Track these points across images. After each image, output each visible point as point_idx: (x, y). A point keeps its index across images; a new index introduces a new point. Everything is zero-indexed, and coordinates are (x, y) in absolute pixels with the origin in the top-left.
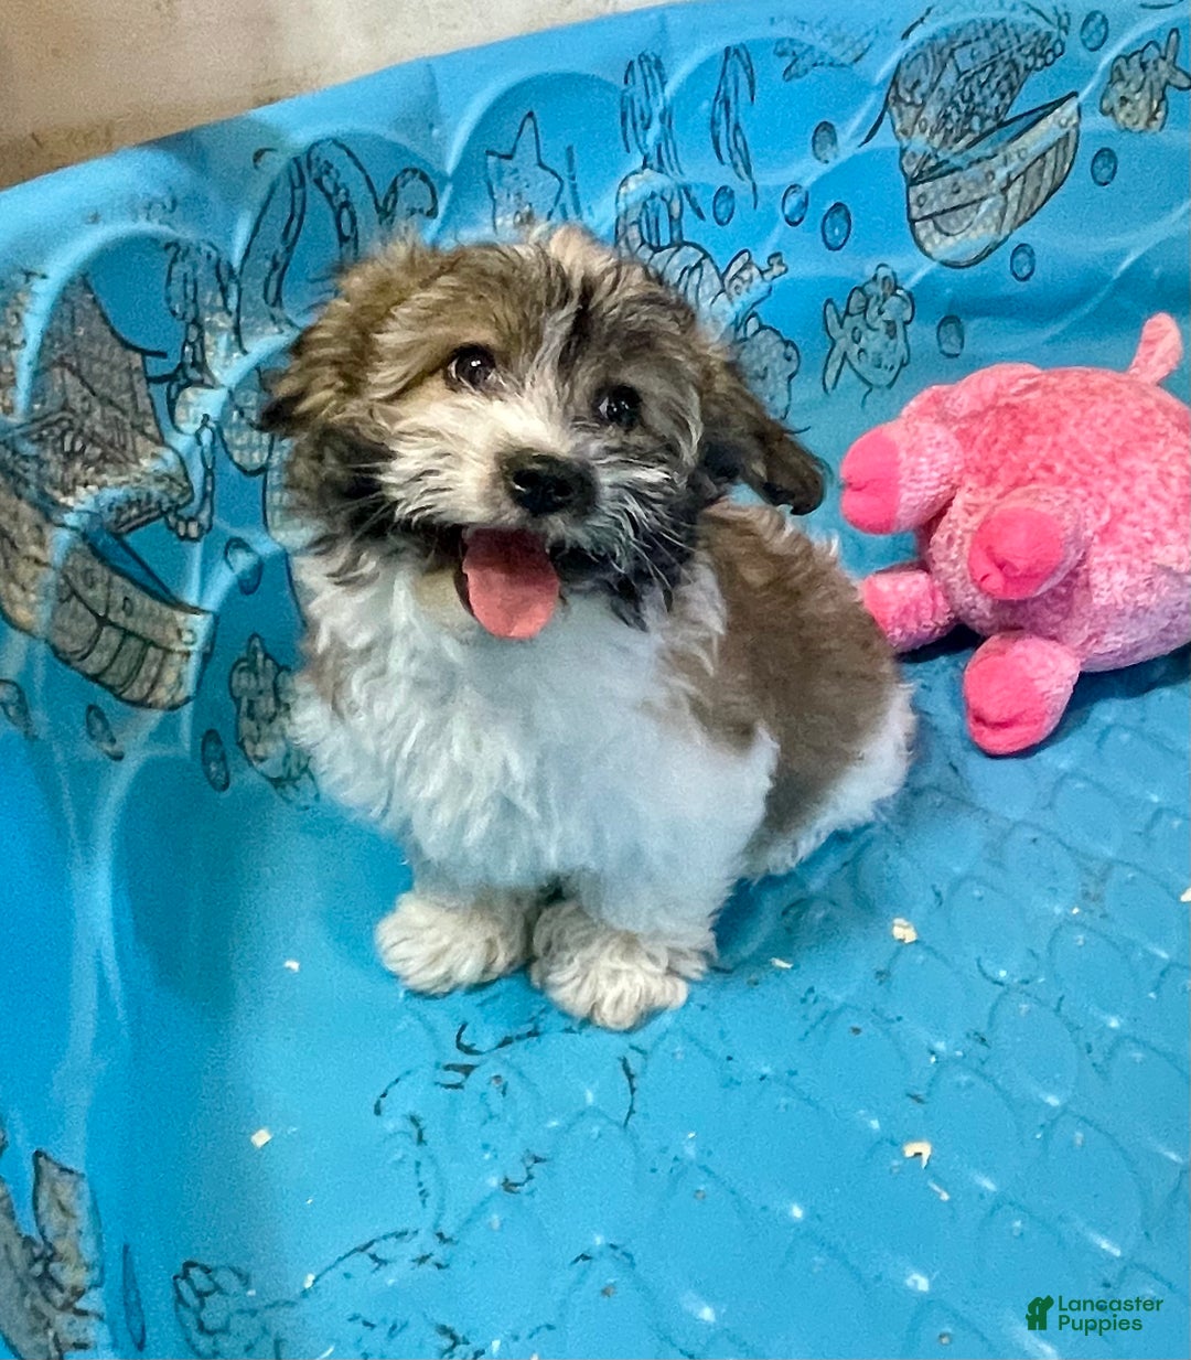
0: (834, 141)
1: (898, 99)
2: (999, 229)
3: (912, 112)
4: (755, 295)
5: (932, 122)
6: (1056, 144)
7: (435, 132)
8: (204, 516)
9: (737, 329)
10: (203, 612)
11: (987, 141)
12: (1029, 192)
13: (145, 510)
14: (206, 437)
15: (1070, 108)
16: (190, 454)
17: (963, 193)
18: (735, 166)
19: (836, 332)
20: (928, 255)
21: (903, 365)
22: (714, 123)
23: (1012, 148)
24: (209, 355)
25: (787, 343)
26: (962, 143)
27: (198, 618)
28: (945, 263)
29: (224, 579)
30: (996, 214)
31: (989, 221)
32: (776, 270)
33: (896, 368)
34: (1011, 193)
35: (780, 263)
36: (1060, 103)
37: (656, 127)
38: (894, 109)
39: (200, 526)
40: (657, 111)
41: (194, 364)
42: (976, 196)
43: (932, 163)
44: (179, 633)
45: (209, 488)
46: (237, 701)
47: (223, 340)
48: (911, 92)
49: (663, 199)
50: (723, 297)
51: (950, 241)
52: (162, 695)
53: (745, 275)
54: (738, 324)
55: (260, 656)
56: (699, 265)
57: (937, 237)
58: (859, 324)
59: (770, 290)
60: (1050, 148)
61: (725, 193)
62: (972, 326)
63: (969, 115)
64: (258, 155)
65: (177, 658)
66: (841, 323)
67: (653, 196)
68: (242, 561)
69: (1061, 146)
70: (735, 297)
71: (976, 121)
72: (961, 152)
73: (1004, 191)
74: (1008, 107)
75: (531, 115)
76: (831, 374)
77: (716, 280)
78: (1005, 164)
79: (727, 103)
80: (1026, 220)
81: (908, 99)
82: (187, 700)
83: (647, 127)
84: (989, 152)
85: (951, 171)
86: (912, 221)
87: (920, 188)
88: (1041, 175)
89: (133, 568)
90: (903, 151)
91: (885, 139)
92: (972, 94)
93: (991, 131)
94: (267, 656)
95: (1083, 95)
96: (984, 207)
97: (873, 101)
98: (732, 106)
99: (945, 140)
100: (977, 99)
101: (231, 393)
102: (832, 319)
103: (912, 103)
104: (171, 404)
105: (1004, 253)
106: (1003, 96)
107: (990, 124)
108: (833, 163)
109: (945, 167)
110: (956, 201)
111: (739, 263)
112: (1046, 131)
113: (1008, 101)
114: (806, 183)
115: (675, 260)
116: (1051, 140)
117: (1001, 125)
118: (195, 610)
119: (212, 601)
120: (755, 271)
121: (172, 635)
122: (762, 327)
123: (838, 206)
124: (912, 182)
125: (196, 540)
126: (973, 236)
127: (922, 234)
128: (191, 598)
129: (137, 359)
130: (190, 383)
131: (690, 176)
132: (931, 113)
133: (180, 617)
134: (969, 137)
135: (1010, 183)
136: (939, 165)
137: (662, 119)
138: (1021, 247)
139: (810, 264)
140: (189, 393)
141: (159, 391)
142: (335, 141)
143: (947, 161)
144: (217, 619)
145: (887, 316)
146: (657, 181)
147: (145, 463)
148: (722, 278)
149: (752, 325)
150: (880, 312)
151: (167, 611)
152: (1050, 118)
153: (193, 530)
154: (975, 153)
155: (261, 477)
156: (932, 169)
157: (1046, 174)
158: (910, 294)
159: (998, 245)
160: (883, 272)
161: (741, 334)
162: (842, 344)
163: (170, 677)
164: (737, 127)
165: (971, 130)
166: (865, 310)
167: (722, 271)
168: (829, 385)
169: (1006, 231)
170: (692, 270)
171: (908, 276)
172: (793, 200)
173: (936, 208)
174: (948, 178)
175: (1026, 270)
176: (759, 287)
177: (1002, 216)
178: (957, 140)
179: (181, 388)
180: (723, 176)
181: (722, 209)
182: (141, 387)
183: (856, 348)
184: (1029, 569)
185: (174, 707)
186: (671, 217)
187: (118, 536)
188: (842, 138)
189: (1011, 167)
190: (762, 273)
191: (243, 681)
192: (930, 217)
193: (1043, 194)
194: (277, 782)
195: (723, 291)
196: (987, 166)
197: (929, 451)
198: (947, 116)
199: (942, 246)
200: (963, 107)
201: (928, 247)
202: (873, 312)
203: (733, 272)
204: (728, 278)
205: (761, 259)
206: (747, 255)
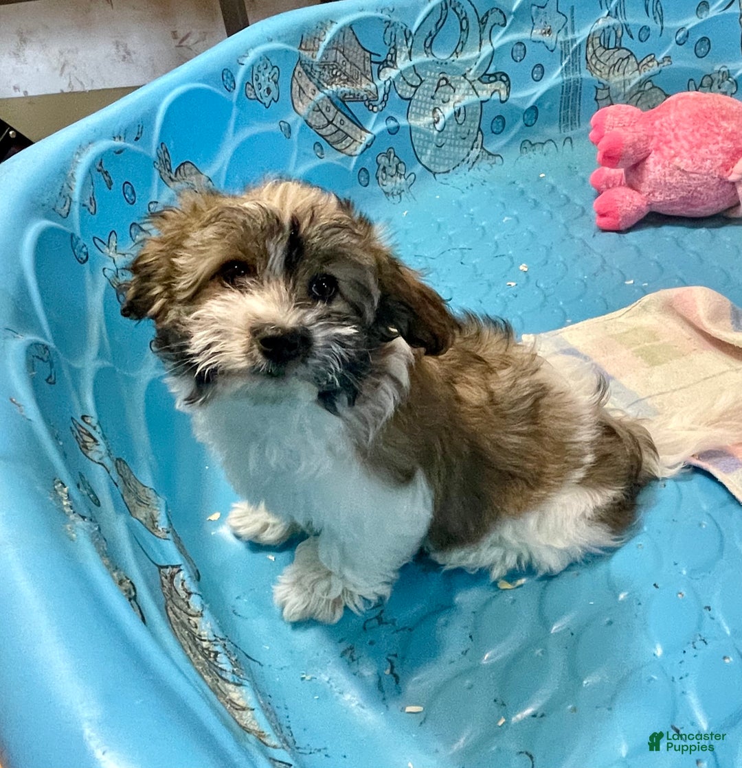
0: (707, 9)
4: (652, 72)
8: (380, 107)
9: (640, 86)
10: (372, 134)
13: (356, 98)
14: (388, 83)
16: (381, 87)
18: (655, 18)
24: (397, 59)
25: (666, 95)
27: (370, 134)
29: (382, 126)
32: (666, 63)
35: (669, 61)
39: (378, 109)
41: (391, 61)
44: (361, 137)
45: (385, 99)
46: (379, 165)
47: (404, 56)
49: (614, 29)
50: (637, 72)
52: (348, 151)
53: (650, 64)
54: (641, 83)
55: (392, 155)
56: (628, 57)
59: (660, 71)
61: (646, 28)
65: (357, 143)
67: (609, 27)
68: (392, 124)
70: (643, 73)
77: (636, 66)
82: (356, 155)
89: (347, 112)
91: (734, 9)
94: (395, 156)
101: (401, 72)
102: (692, 87)
104: (379, 71)
108: (705, 18)
111: (649, 59)
114: (689, 27)
115: (616, 54)
118: (369, 132)
119: (375, 132)
120: (655, 63)
121: (359, 137)
122: (654, 87)
123: (705, 38)
125: (376, 112)
128: (369, 129)
129: (368, 55)
130: (388, 66)
133: (363, 132)
139: (685, 61)
140: (387, 69)
141: (376, 66)
144: (375, 137)
145: (723, 88)
146: (612, 21)
147: (364, 86)
148: (638, 64)
149: (649, 85)
150: (719, 87)
151: (359, 130)
153: (375, 109)
155: (409, 101)
158: (735, 81)
160: (723, 70)
161: (642, 89)
163: (353, 147)
166: (711, 85)
167: (639, 62)
170: (623, 60)
171: (735, 72)
172: (681, 33)
176: (656, 69)
179: (383, 67)
180: (647, 21)
181: (643, 36)
182: (367, 64)
185: (351, 156)
186: (617, 37)
187: (344, 102)
188: (712, 8)
190: (658, 64)
191: (383, 160)
194: (386, 193)
195: (638, 69)
202: (716, 86)
203: (644, 62)
204: (641, 64)
205: (659, 59)
206: (653, 56)
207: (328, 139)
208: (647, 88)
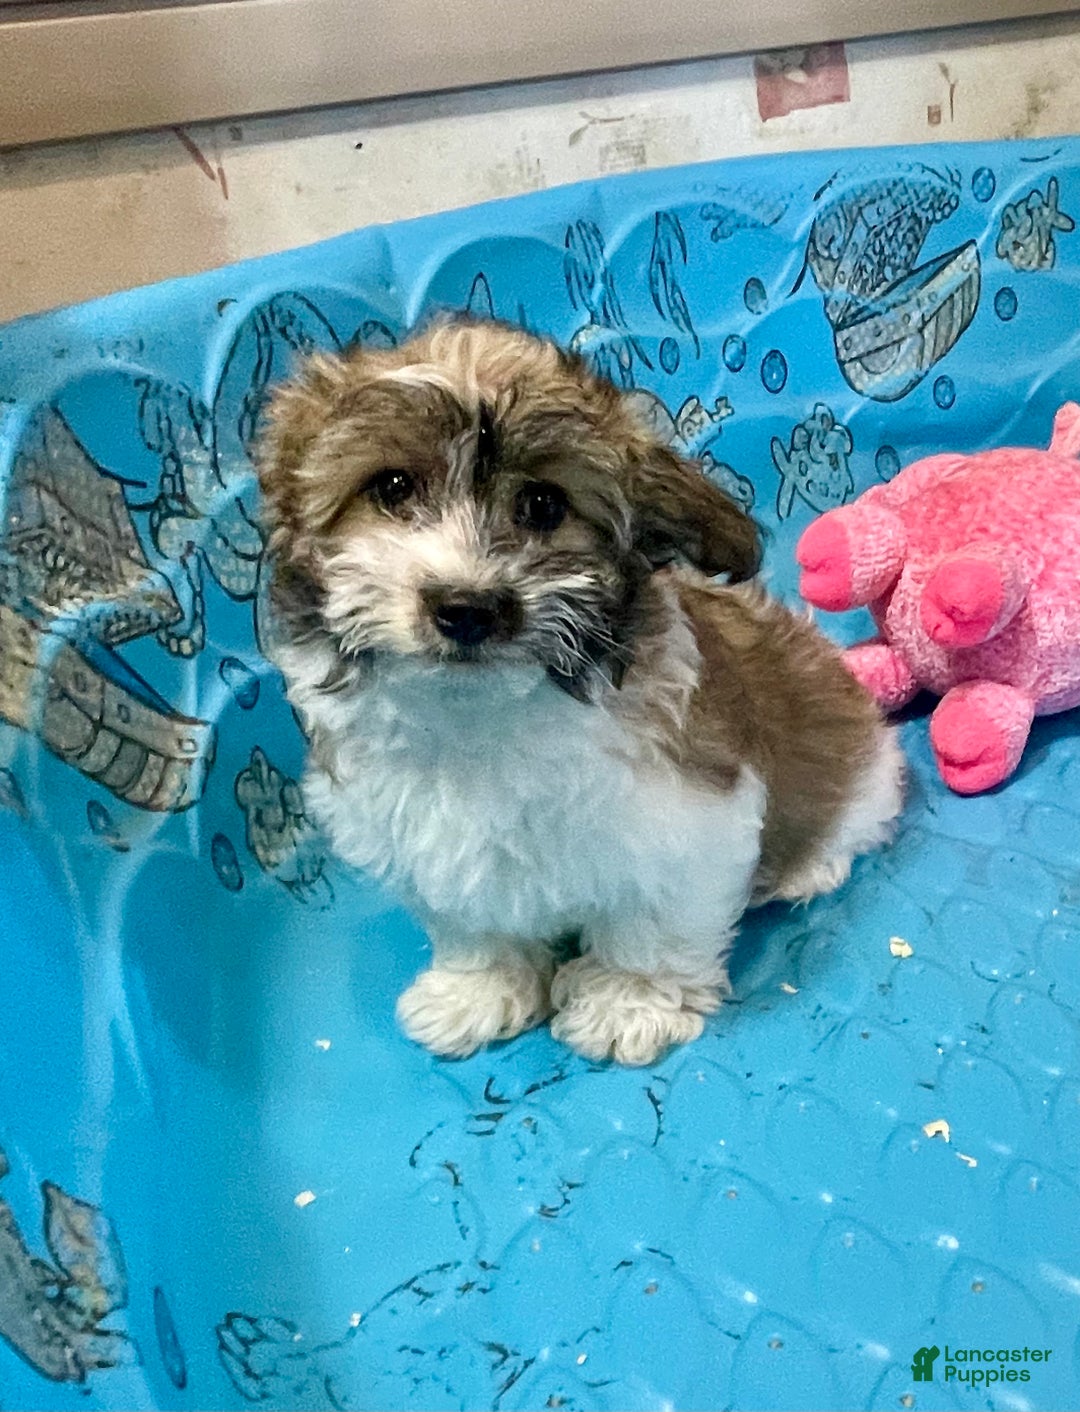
0: (763, 296)
1: (817, 254)
2: (920, 365)
3: (831, 266)
4: (706, 434)
5: (850, 274)
6: (962, 286)
7: (393, 290)
8: (196, 635)
10: (205, 723)
11: (899, 288)
12: (943, 330)
13: (136, 626)
14: (192, 561)
15: (971, 252)
16: (175, 576)
17: (884, 334)
18: (676, 321)
19: (785, 467)
20: (860, 393)
21: (848, 492)
22: (653, 282)
23: (923, 293)
24: (189, 487)
25: (740, 478)
26: (879, 291)
27: (198, 728)
28: (875, 398)
29: (220, 695)
30: (916, 351)
31: (910, 358)
32: (724, 413)
33: (842, 496)
34: (926, 333)
35: (727, 407)
36: (961, 249)
37: (599, 286)
38: (815, 265)
39: (192, 643)
40: (599, 272)
41: (174, 496)
42: (896, 337)
43: (853, 309)
44: (180, 742)
45: (199, 610)
46: (244, 808)
47: (202, 474)
48: (827, 248)
49: (613, 350)
50: (677, 437)
51: (878, 378)
52: (166, 798)
53: (696, 418)
55: (264, 769)
56: (653, 409)
57: (865, 376)
58: (804, 458)
59: (720, 429)
60: (957, 290)
61: (669, 343)
62: (905, 453)
63: (881, 266)
64: (222, 305)
65: (179, 765)
66: (788, 459)
67: (603, 348)
68: (238, 677)
69: (966, 286)
70: (689, 439)
71: (888, 271)
72: (877, 298)
73: (921, 331)
74: (915, 256)
75: (481, 275)
76: (784, 502)
77: (670, 425)
78: (919, 304)
79: (663, 264)
80: (942, 355)
81: (826, 254)
82: (192, 804)
83: (591, 286)
84: (904, 297)
85: (872, 316)
86: (842, 363)
87: (845, 333)
88: (952, 314)
89: (124, 677)
90: (826, 301)
91: (808, 291)
92: (882, 248)
93: (903, 279)
94: (271, 769)
95: (980, 241)
96: (904, 347)
97: (794, 259)
98: (668, 267)
99: (863, 288)
100: (887, 251)
101: (214, 524)
102: (779, 455)
103: (830, 258)
104: (154, 532)
105: (927, 384)
106: (910, 247)
107: (900, 273)
108: (766, 313)
109: (866, 314)
110: (879, 342)
111: (690, 407)
112: (952, 275)
113: (914, 249)
114: (743, 333)
116: (957, 282)
117: (912, 273)
118: (194, 721)
119: (211, 714)
120: (704, 414)
121: (174, 745)
122: (716, 464)
123: (774, 353)
124: (838, 328)
125: (189, 657)
126: (898, 372)
127: (852, 374)
128: (190, 710)
129: (116, 487)
130: (172, 513)
131: (636, 331)
132: (847, 266)
133: (179, 727)
134: (884, 285)
135: (925, 324)
136: (860, 311)
137: (604, 280)
138: (942, 379)
139: (754, 406)
140: (173, 523)
141: (142, 520)
142: (296, 295)
143: (866, 308)
144: (216, 732)
145: (829, 450)
146: (606, 335)
147: (133, 584)
148: (674, 422)
149: (706, 463)
150: (823, 446)
151: (164, 721)
152: (953, 264)
153: (186, 647)
154: (890, 299)
155: (252, 602)
156: (854, 316)
157: (957, 313)
158: (847, 428)
159: (920, 379)
160: (821, 410)
162: (790, 478)
163: (173, 782)
164: (674, 285)
165: (885, 280)
166: (808, 445)
167: (674, 415)
168: (783, 513)
169: (926, 366)
170: (647, 413)
171: (843, 412)
172: (732, 349)
173: (862, 350)
174: (870, 323)
175: (947, 399)
176: (709, 428)
177: (922, 351)
178: (873, 289)
179: (163, 518)
180: (666, 329)
181: (669, 362)
182: (121, 513)
183: (803, 481)
184: (976, 613)
185: (179, 810)
186: (622, 367)
187: (109, 647)
188: (770, 292)
189: (924, 309)
190: (711, 416)
191: (248, 791)
192: (859, 358)
193: (955, 331)
194: (290, 885)
195: (677, 431)
196: (902, 310)
197: (875, 528)
198: (862, 269)
199: (871, 384)
200: (876, 259)
201: (858, 385)
202: (815, 445)
203: (684, 415)
204: (680, 421)
205: (709, 403)
206: (695, 401)
207: (110, 779)
208: (706, 468)
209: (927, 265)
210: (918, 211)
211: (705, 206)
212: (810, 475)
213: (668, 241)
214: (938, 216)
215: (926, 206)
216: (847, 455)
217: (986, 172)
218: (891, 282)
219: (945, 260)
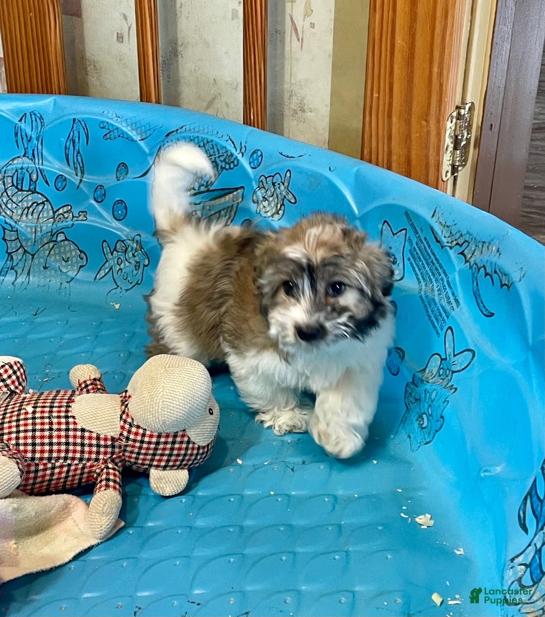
4: (65, 224)
9: (52, 236)
15: (240, 193)
19: (109, 257)
21: (138, 283)
25: (81, 251)
32: (81, 218)
33: (134, 284)
35: (85, 216)
36: (237, 189)
37: (33, 141)
40: (36, 136)
49: (28, 171)
50: (52, 220)
53: (66, 215)
54: (53, 233)
56: (43, 203)
58: (122, 257)
59: (74, 225)
60: (224, 209)
61: (62, 177)
66: (112, 254)
67: (22, 168)
69: (229, 209)
70: (59, 223)
74: (211, 183)
76: (102, 273)
77: (51, 213)
78: (203, 208)
79: (74, 142)
83: (28, 141)
84: (197, 202)
93: (203, 192)
95: (246, 188)
98: (76, 143)
102: (107, 250)
107: (203, 188)
108: (122, 181)
111: (65, 209)
112: (229, 200)
114: (106, 186)
115: (30, 197)
116: (225, 206)
117: (208, 191)
120: (71, 215)
122: (67, 240)
123: (122, 202)
137: (37, 139)
145: (137, 259)
148: (54, 213)
149: (61, 237)
150: (133, 256)
152: (231, 195)
160: (138, 238)
161: (54, 238)
162: (111, 262)
164: (79, 152)
166: (125, 252)
167: (55, 210)
168: (99, 277)
170: (38, 205)
171: (147, 243)
172: (100, 192)
181: (59, 185)
183: (118, 267)
186: (31, 179)
190: (73, 217)
195: (53, 218)
202: (129, 254)
203: (61, 211)
204: (57, 213)
205: (76, 211)
206: (70, 207)
208: (59, 239)
209: (218, 190)
210: (217, 160)
211: (102, 122)
212: (122, 266)
213: (79, 132)
214: (227, 167)
215: (222, 159)
216: (145, 266)
217: (259, 153)
218: (197, 191)
219: (227, 191)
